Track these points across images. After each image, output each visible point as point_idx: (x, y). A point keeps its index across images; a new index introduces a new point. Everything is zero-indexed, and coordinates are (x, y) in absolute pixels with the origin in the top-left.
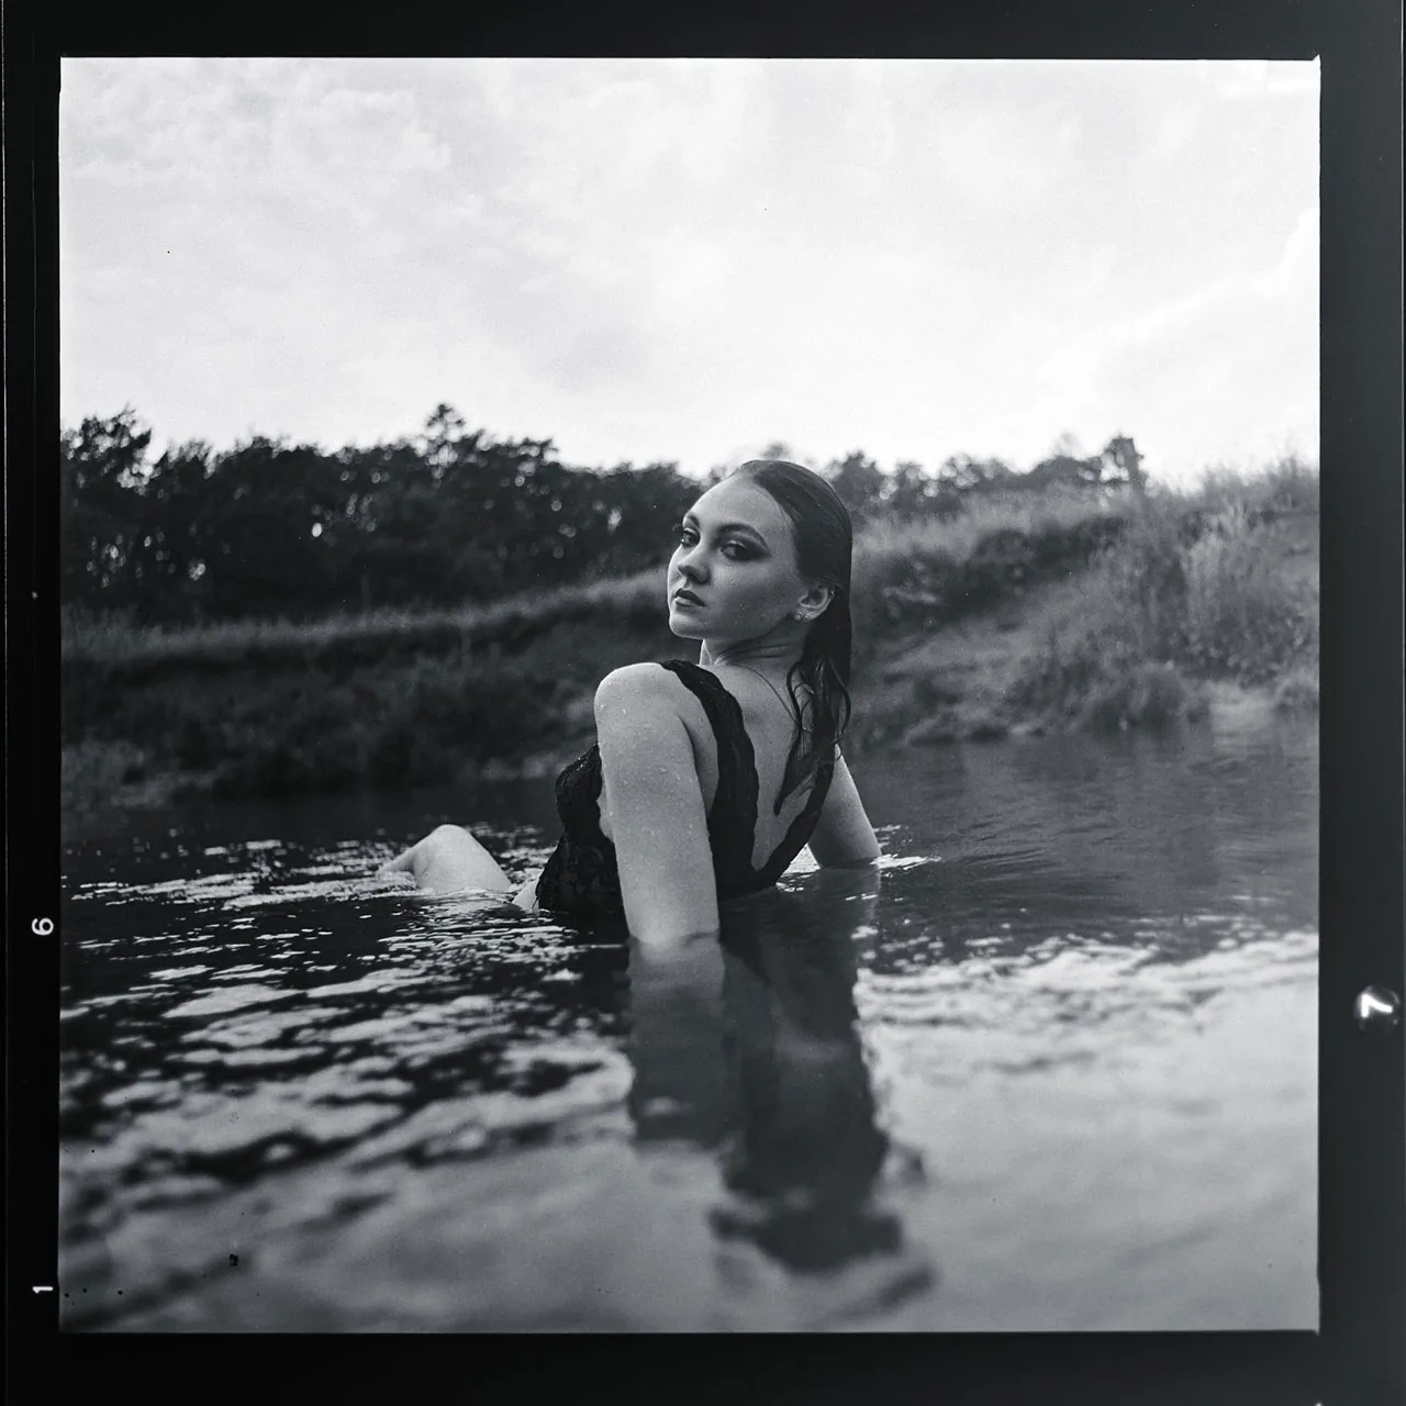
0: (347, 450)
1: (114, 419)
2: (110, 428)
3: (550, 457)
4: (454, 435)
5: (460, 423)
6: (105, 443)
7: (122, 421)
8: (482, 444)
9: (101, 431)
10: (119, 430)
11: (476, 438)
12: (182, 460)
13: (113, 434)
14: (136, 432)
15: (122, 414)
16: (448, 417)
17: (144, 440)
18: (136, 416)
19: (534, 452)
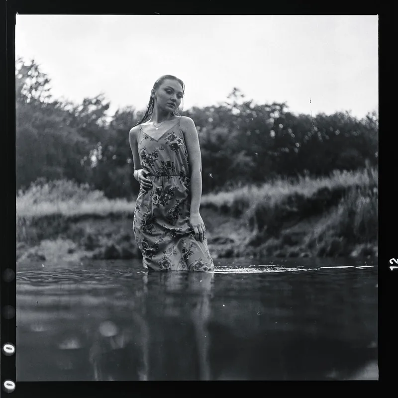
0: (194, 108)
1: (96, 98)
2: (94, 101)
3: (285, 110)
4: (240, 102)
5: (242, 96)
6: (92, 108)
7: (99, 98)
8: (252, 106)
9: (90, 103)
10: (98, 102)
11: (250, 103)
12: (123, 113)
13: (95, 104)
14: (104, 103)
15: (100, 95)
16: (237, 93)
17: (107, 107)
18: (104, 96)
19: (278, 107)
